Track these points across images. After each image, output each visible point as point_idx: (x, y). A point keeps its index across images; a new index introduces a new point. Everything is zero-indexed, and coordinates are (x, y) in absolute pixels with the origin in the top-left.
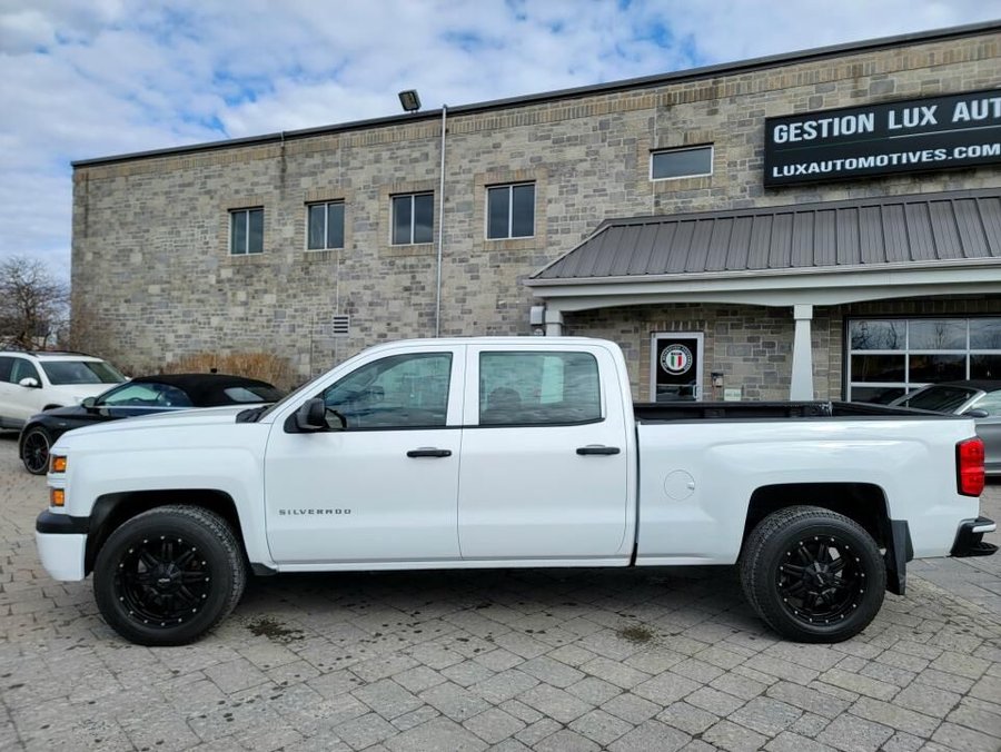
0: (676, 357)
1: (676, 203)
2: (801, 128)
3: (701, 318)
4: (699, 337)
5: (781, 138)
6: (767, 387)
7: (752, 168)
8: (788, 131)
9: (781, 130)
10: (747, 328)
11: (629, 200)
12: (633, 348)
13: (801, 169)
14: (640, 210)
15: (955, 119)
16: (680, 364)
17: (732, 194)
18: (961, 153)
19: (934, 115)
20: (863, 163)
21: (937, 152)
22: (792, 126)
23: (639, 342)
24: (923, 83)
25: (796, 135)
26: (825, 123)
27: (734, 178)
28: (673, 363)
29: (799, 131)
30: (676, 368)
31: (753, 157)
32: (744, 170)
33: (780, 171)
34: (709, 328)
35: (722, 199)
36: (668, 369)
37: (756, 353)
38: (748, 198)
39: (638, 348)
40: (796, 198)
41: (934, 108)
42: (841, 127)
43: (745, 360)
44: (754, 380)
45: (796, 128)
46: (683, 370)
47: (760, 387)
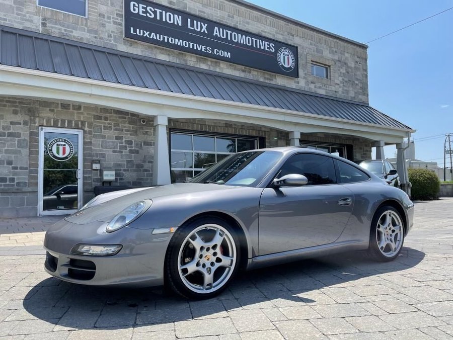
0: (61, 148)
1: (60, 29)
2: (145, 9)
3: (82, 120)
4: (80, 133)
5: (134, 10)
6: (128, 170)
7: (115, 23)
8: (138, 7)
9: (134, 5)
10: (115, 130)
11: (18, 14)
12: (22, 137)
13: (147, 34)
14: (27, 25)
15: (214, 35)
16: (64, 153)
17: (102, 35)
18: (217, 52)
19: (206, 28)
20: (177, 42)
21: (208, 48)
22: (141, 6)
23: (28, 132)
24: (199, 11)
25: (143, 12)
26: (158, 11)
27: (103, 25)
28: (58, 152)
29: (144, 10)
30: (61, 156)
31: (115, 17)
32: (110, 23)
33: (134, 31)
34: (88, 127)
35: (95, 37)
36: (54, 156)
37: (121, 147)
38: (112, 42)
39: (28, 138)
40: (142, 51)
41: (206, 25)
42: (167, 17)
43: (114, 152)
44: (120, 165)
45: (143, 8)
46: (66, 158)
47: (125, 170)
